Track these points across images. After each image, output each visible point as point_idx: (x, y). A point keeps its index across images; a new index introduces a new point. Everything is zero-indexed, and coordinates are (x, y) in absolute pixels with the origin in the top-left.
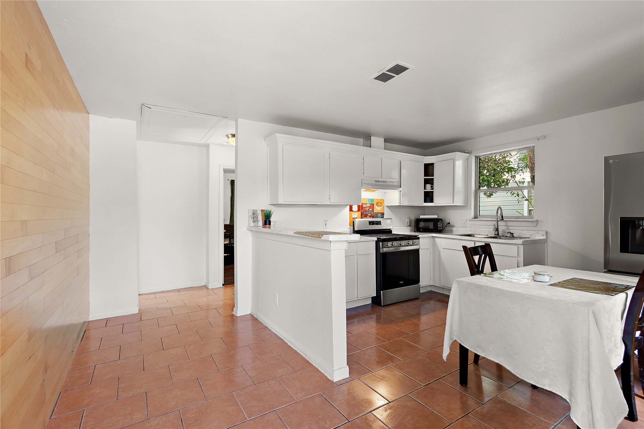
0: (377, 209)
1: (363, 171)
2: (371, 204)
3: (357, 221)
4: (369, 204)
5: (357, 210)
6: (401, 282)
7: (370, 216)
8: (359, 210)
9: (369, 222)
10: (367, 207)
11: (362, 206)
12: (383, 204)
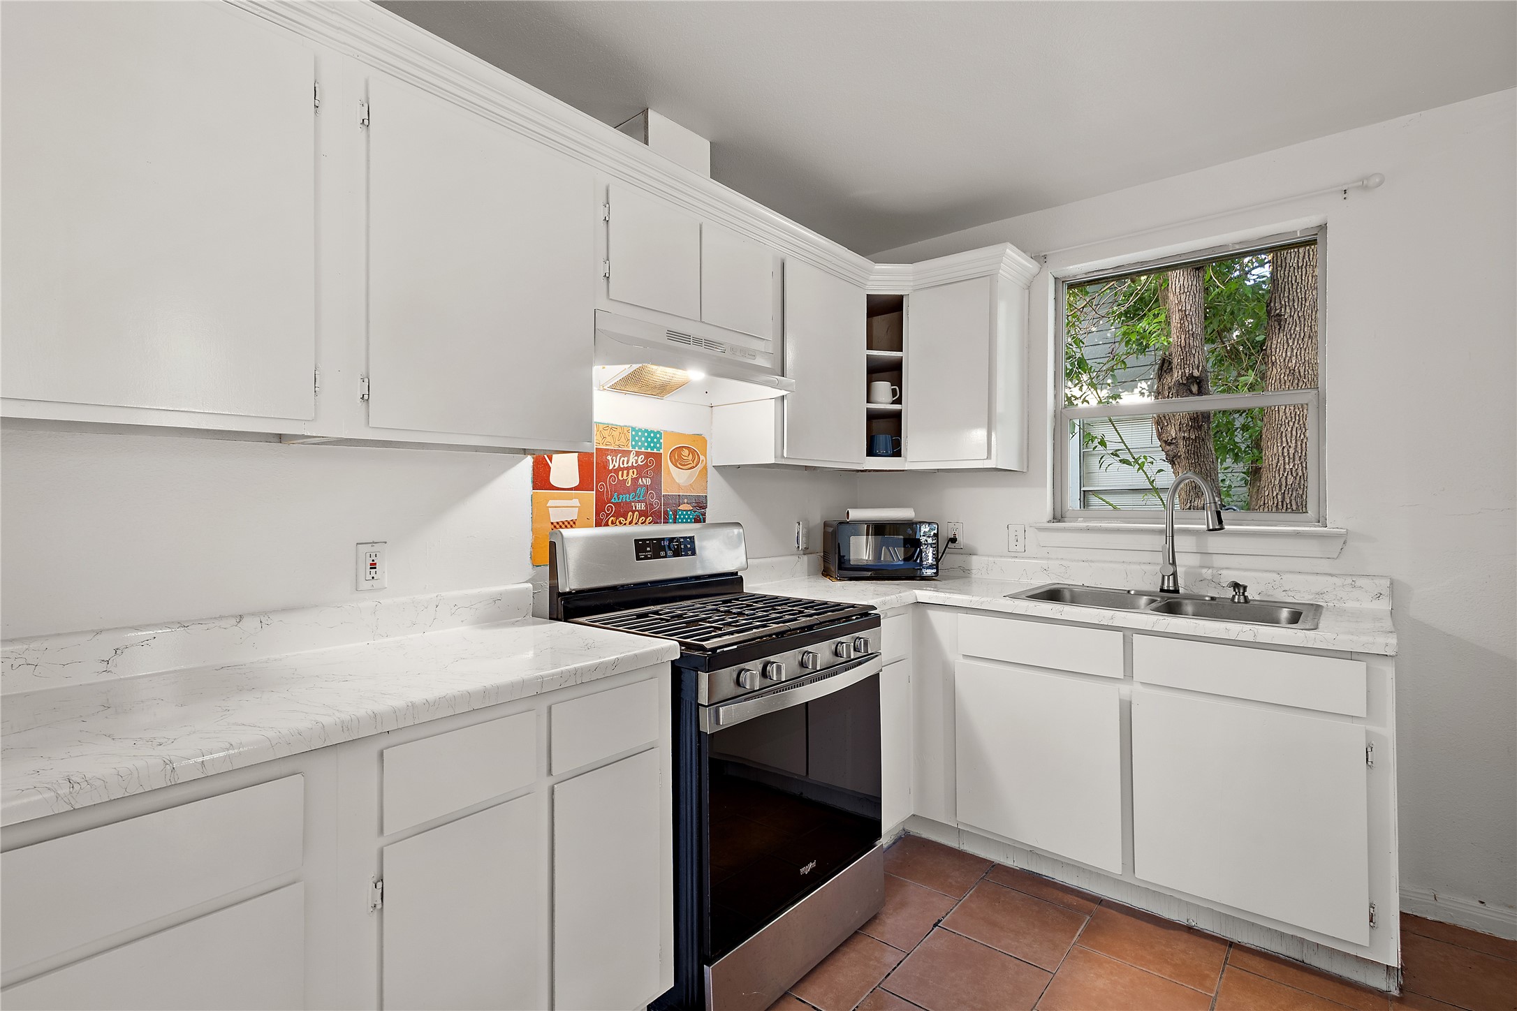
0: (676, 480)
1: (602, 269)
2: (647, 455)
3: (577, 538)
4: (638, 454)
5: (576, 482)
6: (805, 870)
7: (642, 513)
8: (584, 485)
9: (636, 541)
10: (628, 469)
11: (603, 466)
12: (702, 457)
